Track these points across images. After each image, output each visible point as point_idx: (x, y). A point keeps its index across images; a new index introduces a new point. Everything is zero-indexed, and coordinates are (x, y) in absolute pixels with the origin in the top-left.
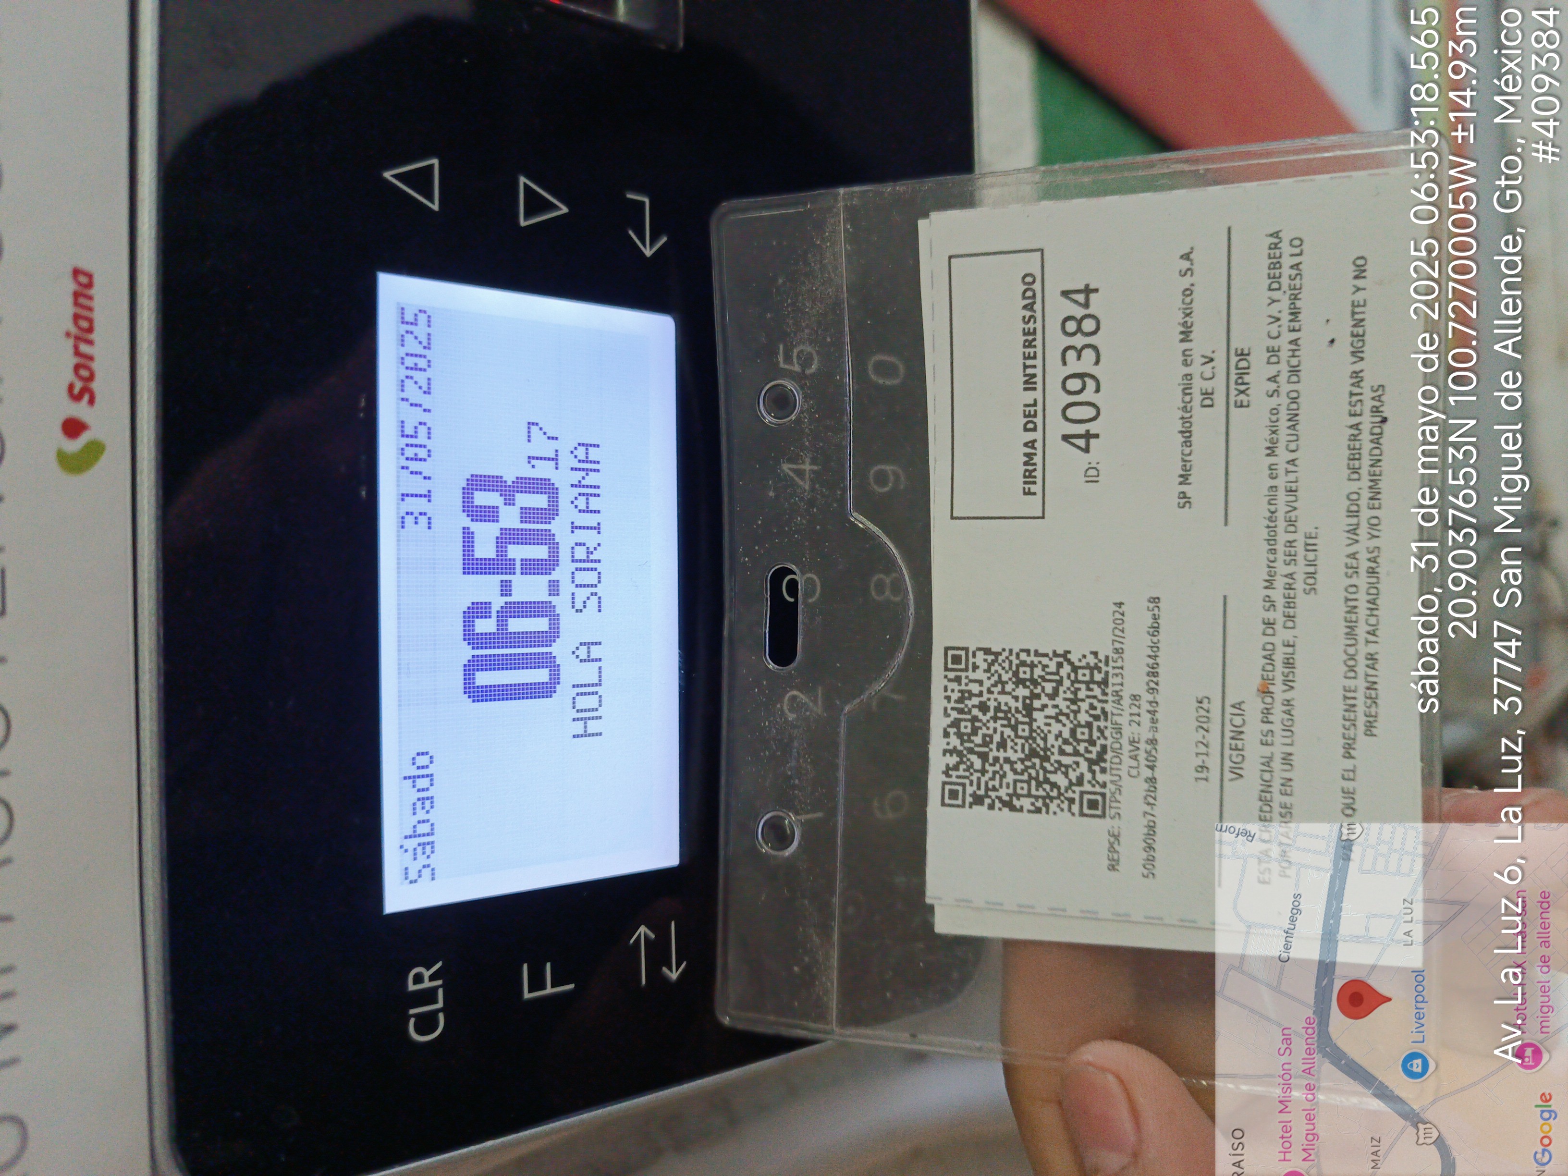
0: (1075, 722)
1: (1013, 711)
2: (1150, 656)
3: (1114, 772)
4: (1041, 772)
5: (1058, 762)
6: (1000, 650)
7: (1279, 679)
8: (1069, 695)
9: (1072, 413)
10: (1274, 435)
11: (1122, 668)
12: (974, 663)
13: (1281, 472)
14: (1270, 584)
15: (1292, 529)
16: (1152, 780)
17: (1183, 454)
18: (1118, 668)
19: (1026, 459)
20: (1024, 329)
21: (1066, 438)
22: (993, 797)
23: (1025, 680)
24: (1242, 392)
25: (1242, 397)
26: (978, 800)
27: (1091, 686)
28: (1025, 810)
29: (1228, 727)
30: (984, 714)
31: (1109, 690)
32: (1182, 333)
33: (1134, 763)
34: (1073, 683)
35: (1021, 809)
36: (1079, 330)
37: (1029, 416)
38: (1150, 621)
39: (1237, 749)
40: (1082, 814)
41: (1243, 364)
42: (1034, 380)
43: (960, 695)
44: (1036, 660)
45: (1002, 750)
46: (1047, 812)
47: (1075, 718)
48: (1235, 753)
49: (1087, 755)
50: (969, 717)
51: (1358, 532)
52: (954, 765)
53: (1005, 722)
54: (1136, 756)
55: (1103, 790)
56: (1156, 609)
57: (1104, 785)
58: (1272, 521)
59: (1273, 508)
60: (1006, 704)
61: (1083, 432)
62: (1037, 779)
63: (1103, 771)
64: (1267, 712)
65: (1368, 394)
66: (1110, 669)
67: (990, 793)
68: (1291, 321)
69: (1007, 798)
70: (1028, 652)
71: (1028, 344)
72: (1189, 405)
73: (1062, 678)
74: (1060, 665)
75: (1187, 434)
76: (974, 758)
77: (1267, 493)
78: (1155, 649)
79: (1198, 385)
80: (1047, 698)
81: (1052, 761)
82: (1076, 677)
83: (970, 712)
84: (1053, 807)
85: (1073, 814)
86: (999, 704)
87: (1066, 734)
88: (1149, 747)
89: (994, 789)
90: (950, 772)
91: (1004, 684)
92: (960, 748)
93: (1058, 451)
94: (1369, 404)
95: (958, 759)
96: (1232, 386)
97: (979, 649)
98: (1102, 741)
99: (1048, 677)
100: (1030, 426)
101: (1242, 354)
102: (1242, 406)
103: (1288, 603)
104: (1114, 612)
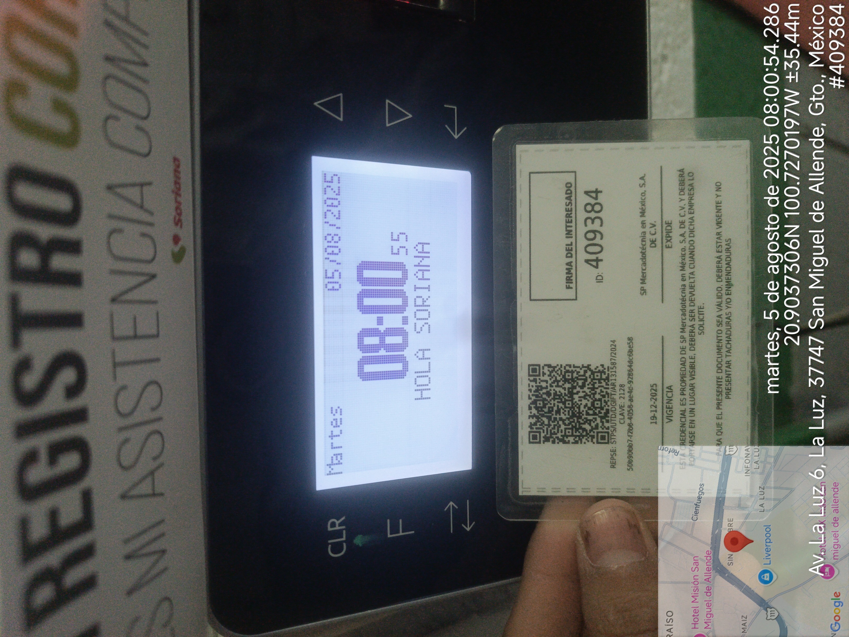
1: (563, 395)
16: (630, 425)
30: (549, 397)
31: (610, 383)
45: (558, 415)
47: (594, 397)
52: (534, 423)
53: (559, 400)
60: (560, 392)
73: (587, 377)
77: (681, 288)
81: (583, 418)
84: (584, 440)
86: (556, 392)
87: (589, 405)
98: (607, 407)
99: (579, 378)
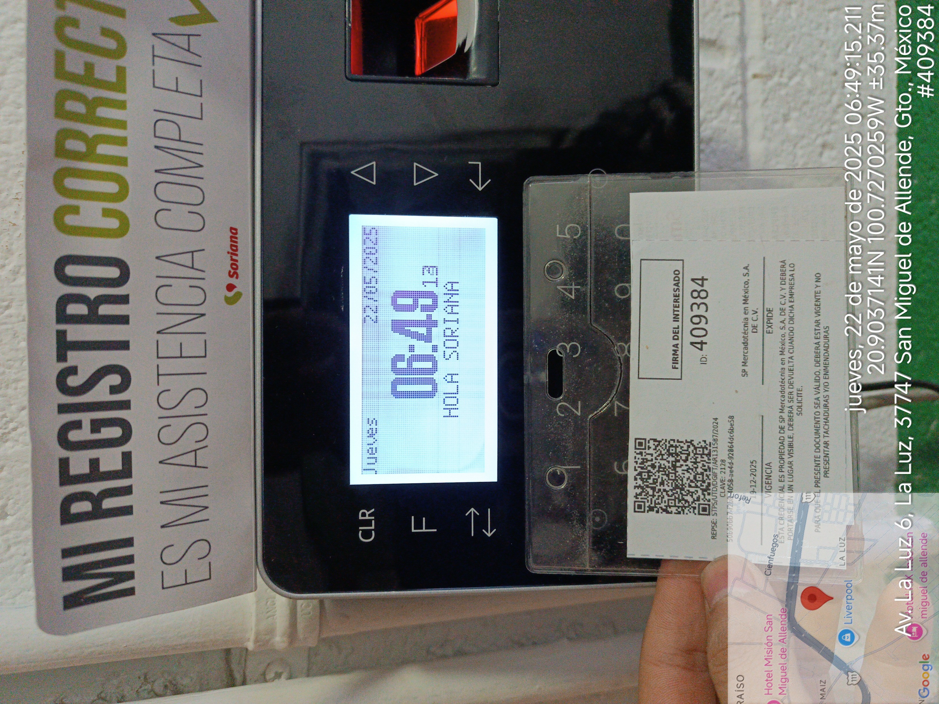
0: (696, 472)
2: (729, 442)
3: (714, 495)
4: (680, 495)
5: (688, 491)
6: (661, 440)
7: (786, 452)
8: (693, 460)
9: (695, 332)
10: (783, 346)
11: (717, 448)
12: (649, 446)
13: (786, 362)
14: (782, 410)
15: (791, 387)
17: (744, 353)
18: (715, 448)
19: (673, 352)
20: (674, 294)
21: (692, 344)
22: (658, 507)
23: (673, 453)
24: (770, 327)
25: (770, 329)
26: (651, 509)
27: (703, 456)
28: (673, 512)
29: (764, 474)
32: (744, 300)
33: (723, 491)
34: (695, 454)
35: (671, 513)
36: (699, 296)
37: (676, 333)
38: (729, 427)
39: (768, 484)
40: (699, 514)
41: (770, 315)
42: (678, 317)
43: (642, 460)
44: (678, 444)
46: (684, 513)
48: (767, 485)
49: (701, 487)
50: (646, 471)
51: (819, 388)
54: (724, 487)
55: (709, 503)
56: (732, 421)
57: (709, 501)
58: (783, 383)
59: (783, 377)
61: (700, 341)
62: (678, 498)
63: (709, 494)
64: (781, 467)
65: (822, 330)
66: (711, 448)
67: (657, 506)
68: (790, 298)
69: (665, 508)
70: (674, 440)
71: (676, 301)
72: (747, 331)
74: (689, 447)
75: (745, 344)
76: (649, 490)
78: (732, 439)
79: (750, 322)
80: (683, 462)
82: (696, 452)
83: (647, 468)
85: (695, 514)
88: (729, 483)
89: (659, 504)
90: (638, 497)
91: (663, 455)
92: (642, 485)
93: (688, 350)
94: (823, 334)
95: (641, 490)
96: (765, 324)
97: (651, 439)
100: (676, 337)
101: (769, 311)
102: (769, 333)
103: (790, 419)
104: (714, 422)
